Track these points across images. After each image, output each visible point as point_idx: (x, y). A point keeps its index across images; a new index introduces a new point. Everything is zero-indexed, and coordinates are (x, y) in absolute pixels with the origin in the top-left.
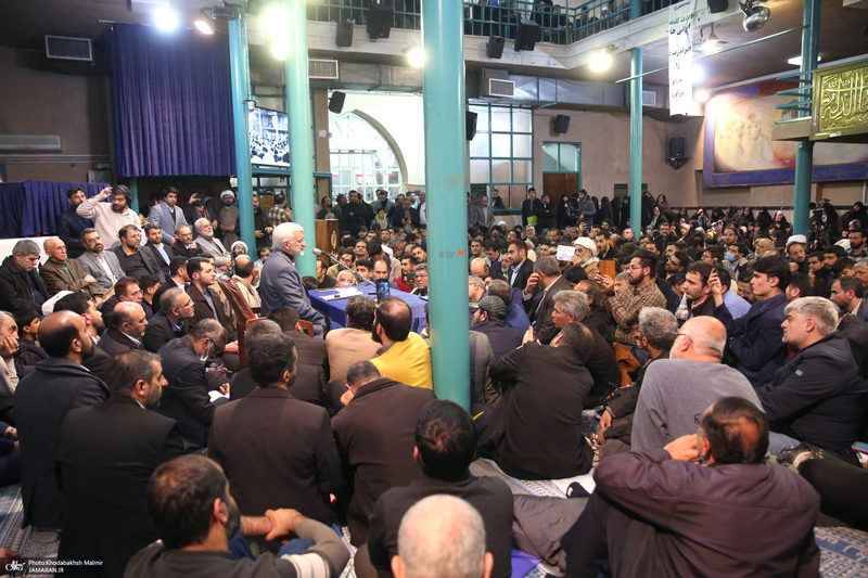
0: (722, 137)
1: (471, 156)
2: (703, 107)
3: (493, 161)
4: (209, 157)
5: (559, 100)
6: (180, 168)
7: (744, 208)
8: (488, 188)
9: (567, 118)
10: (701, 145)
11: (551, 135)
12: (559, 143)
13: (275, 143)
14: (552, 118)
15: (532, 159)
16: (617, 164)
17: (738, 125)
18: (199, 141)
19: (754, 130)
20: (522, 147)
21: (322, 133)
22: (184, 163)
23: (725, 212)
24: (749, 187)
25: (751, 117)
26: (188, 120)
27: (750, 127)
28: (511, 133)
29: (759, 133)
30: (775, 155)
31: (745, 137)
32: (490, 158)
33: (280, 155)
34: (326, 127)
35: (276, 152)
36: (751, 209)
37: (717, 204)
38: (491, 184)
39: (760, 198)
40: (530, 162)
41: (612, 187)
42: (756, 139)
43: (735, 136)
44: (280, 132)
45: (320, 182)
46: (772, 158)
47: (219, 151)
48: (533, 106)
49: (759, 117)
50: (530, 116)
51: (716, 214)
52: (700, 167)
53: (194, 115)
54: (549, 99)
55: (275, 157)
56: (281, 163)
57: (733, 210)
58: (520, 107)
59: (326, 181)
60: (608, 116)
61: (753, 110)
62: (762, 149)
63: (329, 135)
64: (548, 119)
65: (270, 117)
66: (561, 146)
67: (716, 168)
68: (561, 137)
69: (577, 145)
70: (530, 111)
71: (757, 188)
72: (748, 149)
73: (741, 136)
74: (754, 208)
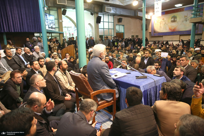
0: (156, 24)
1: (99, 28)
2: (151, 17)
3: (105, 29)
4: (30, 26)
5: (121, 14)
6: (21, 30)
7: (161, 41)
8: (103, 36)
9: (122, 19)
10: (150, 26)
11: (118, 23)
12: (119, 25)
13: (49, 23)
14: (118, 18)
15: (113, 29)
16: (132, 30)
17: (160, 21)
18: (27, 21)
19: (164, 23)
20: (111, 26)
21: (61, 21)
22: (22, 28)
23: (157, 42)
24: (163, 36)
25: (163, 19)
26: (23, 14)
27: (163, 22)
28: (108, 22)
29: (165, 23)
30: (169, 28)
31: (162, 24)
32: (104, 29)
33: (50, 27)
34: (61, 19)
35: (49, 26)
36: (163, 41)
37: (154, 40)
38: (104, 35)
39: (165, 39)
40: (113, 30)
41: (131, 36)
42: (164, 25)
43: (159, 24)
44: (49, 20)
45: (60, 35)
46: (168, 29)
47: (33, 24)
48: (114, 15)
49: (165, 19)
50: (113, 18)
51: (154, 42)
52: (150, 31)
53: (24, 12)
54: (119, 13)
55: (49, 27)
56: (50, 29)
57: (159, 41)
58: (111, 16)
59: (62, 34)
60: (130, 19)
61: (164, 18)
62: (166, 27)
63: (62, 21)
64: (117, 19)
65: (47, 15)
66: (120, 26)
67: (155, 32)
68: (120, 23)
69: (123, 26)
70: (113, 17)
71: (164, 36)
72: (162, 27)
73: (161, 24)
74: (164, 41)
